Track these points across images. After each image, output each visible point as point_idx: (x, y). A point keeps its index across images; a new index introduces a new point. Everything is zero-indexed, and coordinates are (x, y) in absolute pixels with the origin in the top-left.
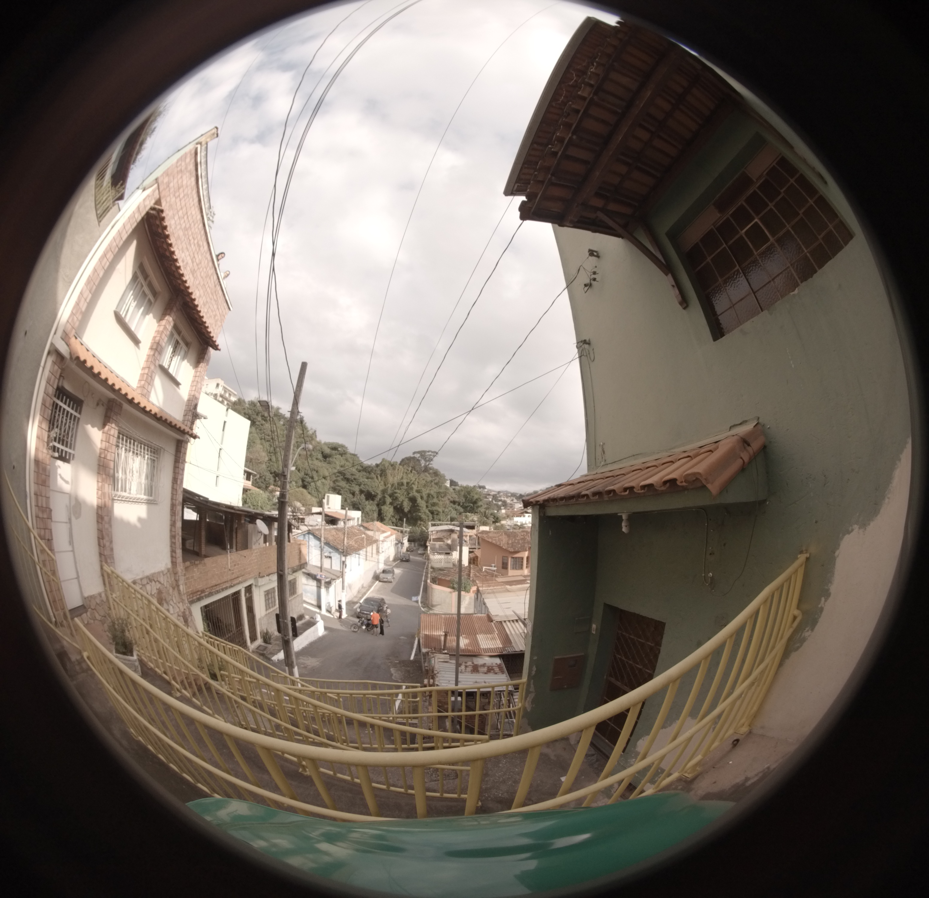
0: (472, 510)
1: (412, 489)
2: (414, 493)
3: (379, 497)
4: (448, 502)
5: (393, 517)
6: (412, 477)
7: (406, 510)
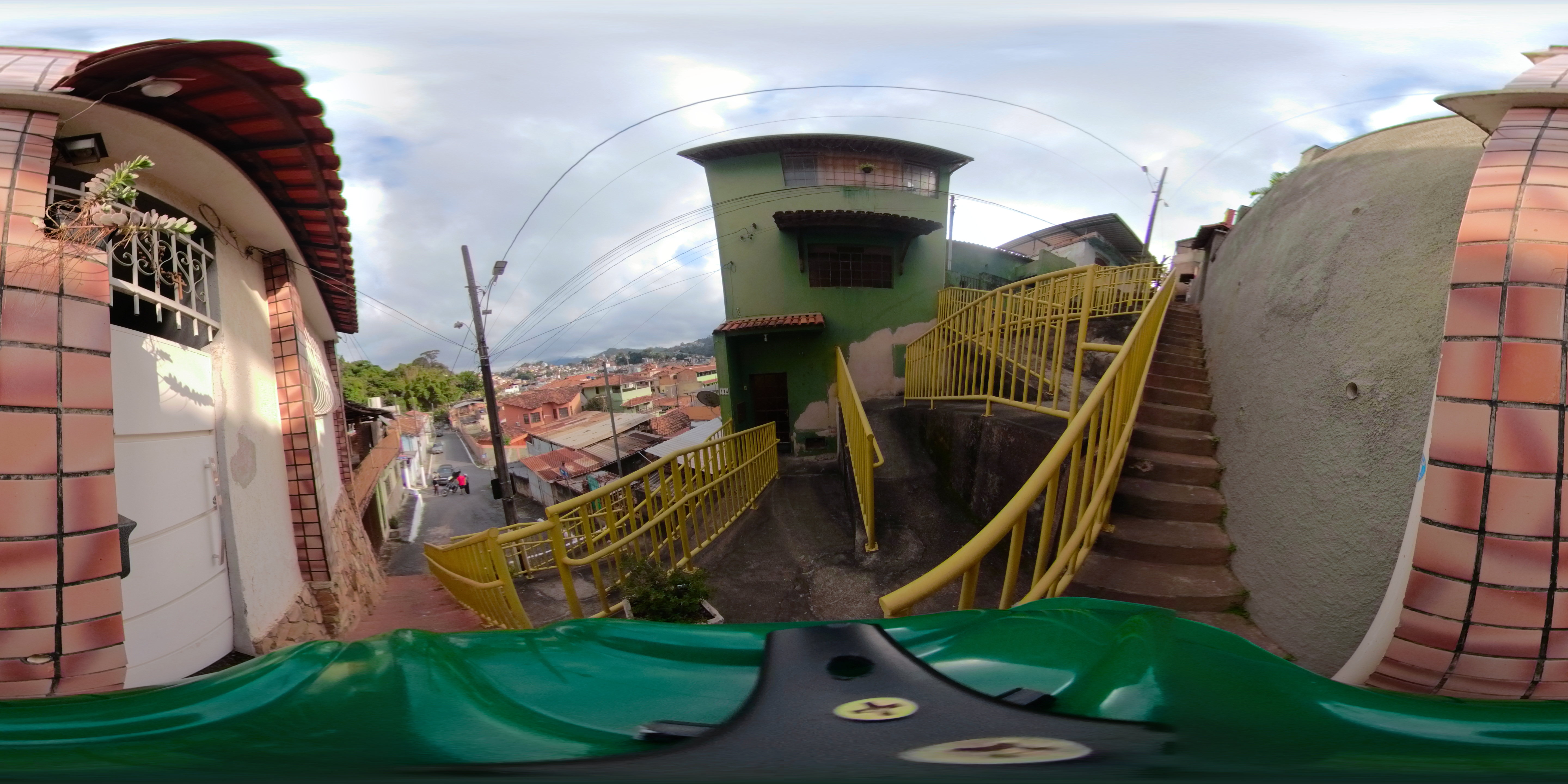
0: (474, 389)
1: (428, 381)
2: (430, 384)
3: (404, 392)
4: (455, 387)
5: (418, 405)
6: (425, 372)
7: (427, 398)
